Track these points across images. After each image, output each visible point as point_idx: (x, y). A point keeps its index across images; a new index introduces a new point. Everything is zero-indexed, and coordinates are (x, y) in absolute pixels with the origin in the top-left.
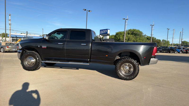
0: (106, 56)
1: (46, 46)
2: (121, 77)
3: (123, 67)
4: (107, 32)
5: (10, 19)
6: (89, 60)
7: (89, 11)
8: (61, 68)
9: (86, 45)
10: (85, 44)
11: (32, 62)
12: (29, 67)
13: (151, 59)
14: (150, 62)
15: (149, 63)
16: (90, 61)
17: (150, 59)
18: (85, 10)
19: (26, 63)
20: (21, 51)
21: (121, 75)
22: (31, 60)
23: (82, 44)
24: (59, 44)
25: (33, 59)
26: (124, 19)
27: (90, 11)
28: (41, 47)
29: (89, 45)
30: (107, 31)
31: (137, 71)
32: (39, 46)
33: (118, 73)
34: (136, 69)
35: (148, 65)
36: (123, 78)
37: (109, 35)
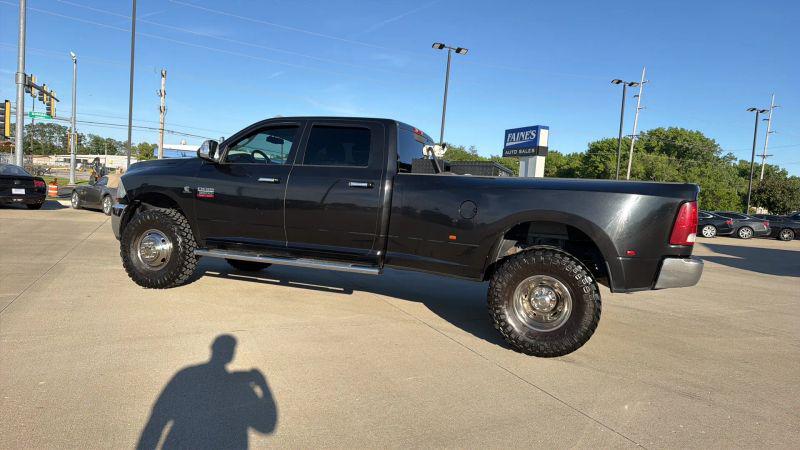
0: (451, 237)
1: (212, 191)
2: (510, 338)
3: (529, 293)
4: (536, 139)
5: (163, 88)
6: (379, 253)
7: (458, 51)
8: (284, 282)
9: (368, 187)
10: (366, 185)
11: (159, 254)
12: (148, 273)
13: (668, 262)
14: (662, 276)
15: (656, 279)
16: (383, 256)
17: (660, 264)
18: (442, 47)
19: (139, 255)
20: (123, 207)
21: (512, 331)
22: (156, 243)
23: (353, 184)
24: (261, 179)
25: (163, 241)
26: (619, 82)
27: (462, 51)
28: (194, 191)
29: (383, 190)
30: (537, 134)
31: (588, 318)
32: (186, 189)
33: (501, 321)
34: (585, 303)
35: (653, 289)
36: (523, 342)
37: (543, 151)
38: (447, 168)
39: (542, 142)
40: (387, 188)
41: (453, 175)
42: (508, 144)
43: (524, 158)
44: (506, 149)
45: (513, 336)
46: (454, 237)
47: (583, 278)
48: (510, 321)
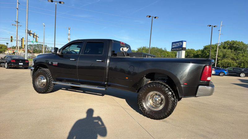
0: (126, 78)
1: (57, 63)
2: (144, 113)
3: (152, 97)
4: (182, 45)
5: (69, 33)
6: (106, 83)
7: (155, 18)
9: (102, 61)
10: (101, 61)
11: (42, 83)
12: (40, 89)
13: (200, 87)
14: (198, 92)
15: (196, 94)
16: (107, 84)
17: (198, 88)
18: (150, 17)
19: (37, 83)
20: (33, 68)
22: (42, 79)
23: (97, 60)
24: (71, 59)
25: (44, 79)
26: (210, 26)
27: (157, 18)
28: (52, 63)
30: (182, 43)
31: (170, 107)
32: (50, 63)
34: (169, 101)
36: (149, 114)
37: (184, 49)
38: (128, 55)
39: (184, 46)
40: (108, 61)
41: (129, 57)
42: (173, 47)
43: (179, 51)
44: (172, 48)
45: (145, 112)
46: (127, 78)
47: (168, 92)
48: (145, 106)
